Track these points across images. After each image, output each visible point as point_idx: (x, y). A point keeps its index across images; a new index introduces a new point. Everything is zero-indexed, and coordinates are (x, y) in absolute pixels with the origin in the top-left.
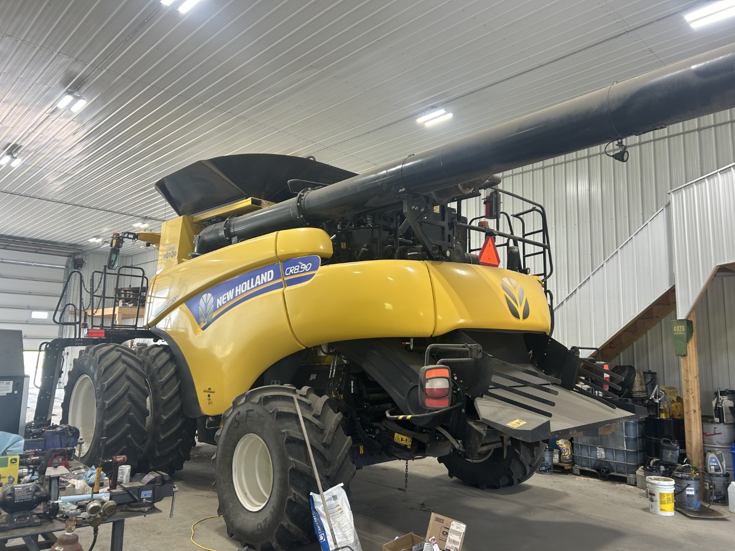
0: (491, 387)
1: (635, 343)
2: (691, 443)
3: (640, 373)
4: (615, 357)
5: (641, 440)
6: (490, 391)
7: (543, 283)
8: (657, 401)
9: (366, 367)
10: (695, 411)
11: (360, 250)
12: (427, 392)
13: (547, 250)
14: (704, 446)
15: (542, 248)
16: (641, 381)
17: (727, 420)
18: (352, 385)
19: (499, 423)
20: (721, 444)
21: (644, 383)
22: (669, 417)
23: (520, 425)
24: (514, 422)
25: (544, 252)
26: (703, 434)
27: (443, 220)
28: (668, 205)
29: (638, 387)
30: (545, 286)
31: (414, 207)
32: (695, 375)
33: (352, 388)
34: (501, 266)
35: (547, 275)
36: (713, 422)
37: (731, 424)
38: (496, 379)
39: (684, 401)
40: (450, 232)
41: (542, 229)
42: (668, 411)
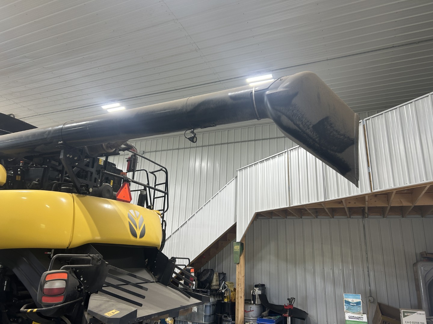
0: (104, 285)
1: (217, 255)
2: (238, 317)
3: (217, 274)
4: (206, 263)
5: (213, 316)
6: (103, 288)
7: (162, 215)
8: (223, 291)
9: (15, 271)
10: (241, 297)
11: (32, 182)
12: (44, 291)
13: (166, 195)
14: (244, 319)
15: (164, 194)
16: (217, 279)
17: (257, 302)
18: (5, 285)
19: (99, 313)
20: (253, 317)
21: (218, 280)
22: (229, 301)
23: (114, 314)
24: (110, 312)
25: (165, 196)
26: (245, 311)
27: (93, 167)
28: (236, 177)
29: (215, 282)
30: (163, 218)
31: (69, 155)
32: (243, 275)
33: (5, 287)
34: (132, 202)
35: (165, 211)
36: (251, 304)
37: (259, 304)
38: (108, 280)
39: (236, 291)
40: (97, 177)
41: (165, 182)
42: (229, 297)
